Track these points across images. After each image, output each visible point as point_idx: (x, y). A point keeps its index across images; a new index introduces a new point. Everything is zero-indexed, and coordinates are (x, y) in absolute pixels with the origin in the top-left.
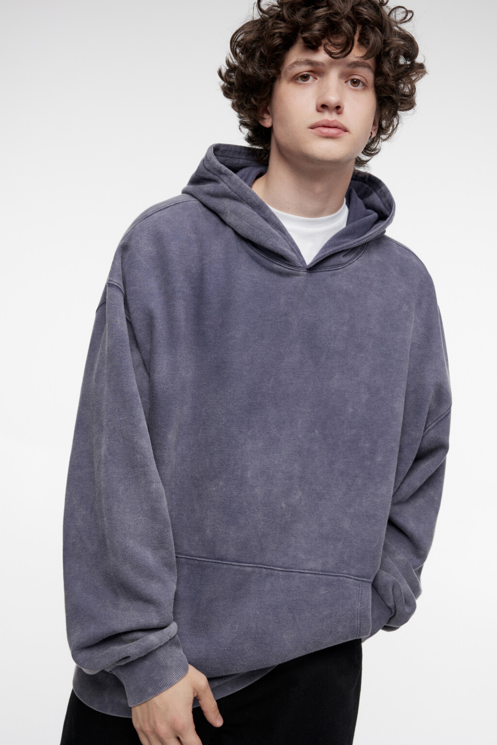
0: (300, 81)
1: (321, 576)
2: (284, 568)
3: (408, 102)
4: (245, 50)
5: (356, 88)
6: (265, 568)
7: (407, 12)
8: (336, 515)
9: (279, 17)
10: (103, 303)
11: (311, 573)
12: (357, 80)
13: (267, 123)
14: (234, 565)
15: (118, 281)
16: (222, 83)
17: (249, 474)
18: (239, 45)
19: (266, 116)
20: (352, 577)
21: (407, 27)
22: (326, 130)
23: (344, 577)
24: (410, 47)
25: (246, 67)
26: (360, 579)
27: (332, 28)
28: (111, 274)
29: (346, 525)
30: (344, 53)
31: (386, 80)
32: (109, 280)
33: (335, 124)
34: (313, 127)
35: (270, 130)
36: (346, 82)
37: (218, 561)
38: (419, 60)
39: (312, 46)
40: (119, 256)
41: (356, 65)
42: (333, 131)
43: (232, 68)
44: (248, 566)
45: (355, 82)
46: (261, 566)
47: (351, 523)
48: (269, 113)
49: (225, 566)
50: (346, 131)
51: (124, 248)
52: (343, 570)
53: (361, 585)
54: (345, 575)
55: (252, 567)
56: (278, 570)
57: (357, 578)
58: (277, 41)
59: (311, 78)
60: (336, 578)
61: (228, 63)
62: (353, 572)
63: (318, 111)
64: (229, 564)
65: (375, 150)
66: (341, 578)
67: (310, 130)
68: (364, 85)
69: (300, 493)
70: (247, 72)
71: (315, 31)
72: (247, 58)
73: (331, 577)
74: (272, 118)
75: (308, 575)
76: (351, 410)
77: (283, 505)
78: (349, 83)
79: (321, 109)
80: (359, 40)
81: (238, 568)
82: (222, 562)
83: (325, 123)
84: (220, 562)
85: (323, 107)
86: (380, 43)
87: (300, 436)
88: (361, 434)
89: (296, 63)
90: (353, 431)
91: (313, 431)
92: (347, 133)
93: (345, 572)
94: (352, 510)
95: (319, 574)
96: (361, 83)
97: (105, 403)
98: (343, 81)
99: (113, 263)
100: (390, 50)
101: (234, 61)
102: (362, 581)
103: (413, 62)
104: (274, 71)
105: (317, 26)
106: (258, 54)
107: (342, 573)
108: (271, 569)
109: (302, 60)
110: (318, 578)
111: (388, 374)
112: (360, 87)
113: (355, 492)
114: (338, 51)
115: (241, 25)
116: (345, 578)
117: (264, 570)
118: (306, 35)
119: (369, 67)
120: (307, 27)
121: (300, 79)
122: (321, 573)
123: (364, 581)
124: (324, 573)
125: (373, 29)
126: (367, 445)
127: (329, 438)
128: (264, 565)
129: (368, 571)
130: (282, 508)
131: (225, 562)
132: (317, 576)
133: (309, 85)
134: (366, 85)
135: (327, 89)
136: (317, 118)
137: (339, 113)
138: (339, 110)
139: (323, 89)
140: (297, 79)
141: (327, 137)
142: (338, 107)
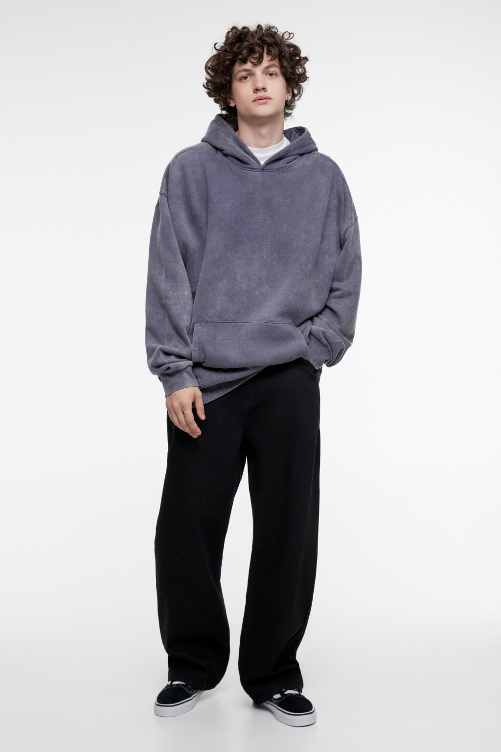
0: (243, 80)
3: (303, 77)
4: (213, 70)
5: (272, 77)
7: (290, 34)
9: (225, 51)
10: (158, 205)
12: (272, 73)
13: (232, 105)
15: (164, 192)
16: (207, 90)
17: (238, 277)
18: (209, 68)
19: (231, 101)
21: (292, 41)
22: (261, 101)
24: (296, 50)
25: (215, 79)
27: (251, 51)
28: (161, 189)
30: (260, 62)
31: (286, 69)
32: (160, 191)
33: (264, 97)
34: (254, 101)
35: (235, 107)
36: (266, 76)
38: (303, 55)
39: (244, 61)
40: (165, 179)
41: (268, 67)
42: (265, 101)
43: (208, 81)
45: (271, 75)
48: (232, 99)
50: (270, 99)
51: (167, 175)
58: (228, 63)
59: (249, 78)
61: (207, 79)
63: (254, 92)
65: (293, 106)
68: (275, 75)
69: (267, 287)
70: (215, 81)
71: (244, 54)
72: (215, 74)
74: (234, 101)
76: (295, 244)
77: (257, 293)
78: (268, 75)
79: (255, 91)
80: (267, 53)
83: (259, 98)
85: (257, 90)
86: (277, 52)
87: (265, 257)
89: (239, 71)
91: (273, 255)
92: (271, 100)
97: (161, 253)
98: (264, 76)
99: (162, 183)
100: (285, 54)
101: (209, 77)
103: (300, 57)
104: (229, 78)
105: (245, 52)
106: (219, 72)
109: (241, 70)
112: (274, 76)
114: (256, 61)
115: (208, 59)
118: (240, 57)
119: (276, 66)
120: (240, 53)
125: (272, 46)
130: (257, 294)
133: (248, 81)
134: (276, 75)
135: (257, 81)
136: (255, 96)
137: (265, 91)
138: (265, 90)
139: (255, 82)
140: (241, 79)
141: (262, 104)
142: (264, 89)
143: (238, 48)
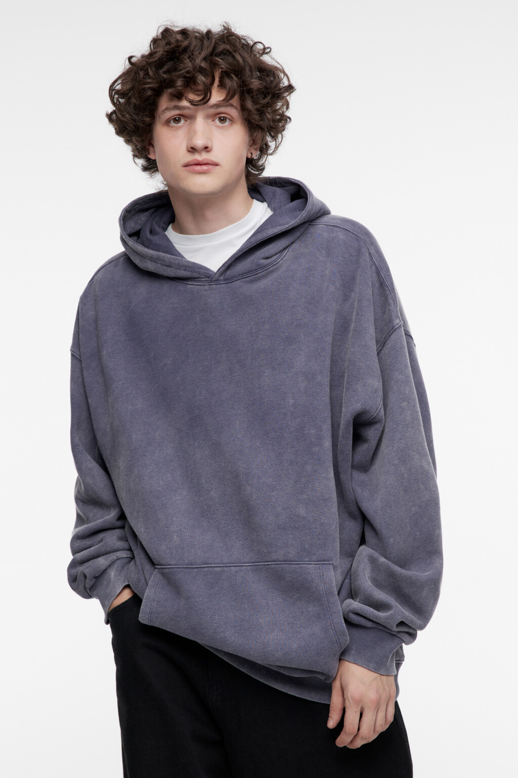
0: (173, 124)
1: (283, 566)
2: (251, 563)
5: (223, 125)
6: (234, 566)
11: (274, 564)
12: (223, 117)
13: (152, 156)
14: (203, 568)
20: (312, 563)
22: (198, 168)
23: (306, 564)
26: (320, 563)
27: (190, 81)
29: (302, 511)
30: (205, 100)
33: (206, 162)
34: (186, 165)
36: (213, 121)
37: (189, 566)
42: (205, 168)
44: (216, 567)
45: (223, 120)
46: (229, 565)
47: (307, 509)
49: (196, 570)
50: (217, 165)
52: (305, 558)
53: (321, 568)
54: (307, 563)
55: (220, 567)
56: (246, 566)
57: (317, 563)
58: (149, 93)
59: (182, 121)
60: (298, 566)
62: (314, 558)
63: (189, 151)
64: (199, 568)
66: (302, 566)
67: (184, 168)
68: (230, 120)
71: (178, 87)
75: (273, 566)
76: (292, 401)
78: (217, 121)
79: (191, 150)
80: (218, 86)
81: (207, 569)
82: (193, 567)
83: (196, 162)
84: (190, 566)
85: (193, 148)
88: (305, 421)
89: (166, 109)
90: (297, 420)
92: (218, 167)
93: (306, 559)
94: (305, 496)
96: (227, 120)
98: (210, 121)
102: (322, 564)
107: (304, 561)
108: (240, 566)
109: (171, 107)
110: (280, 568)
111: (321, 358)
112: (227, 123)
113: (306, 479)
114: (198, 99)
117: (233, 568)
119: (234, 106)
121: (172, 121)
123: (324, 564)
126: (313, 431)
127: (271, 433)
128: (233, 563)
129: (329, 555)
131: (195, 567)
133: (180, 127)
134: (232, 121)
135: (195, 132)
136: (190, 158)
137: (208, 152)
138: (208, 149)
139: (191, 134)
140: (169, 122)
141: (200, 173)
142: (206, 148)
143: (168, 72)
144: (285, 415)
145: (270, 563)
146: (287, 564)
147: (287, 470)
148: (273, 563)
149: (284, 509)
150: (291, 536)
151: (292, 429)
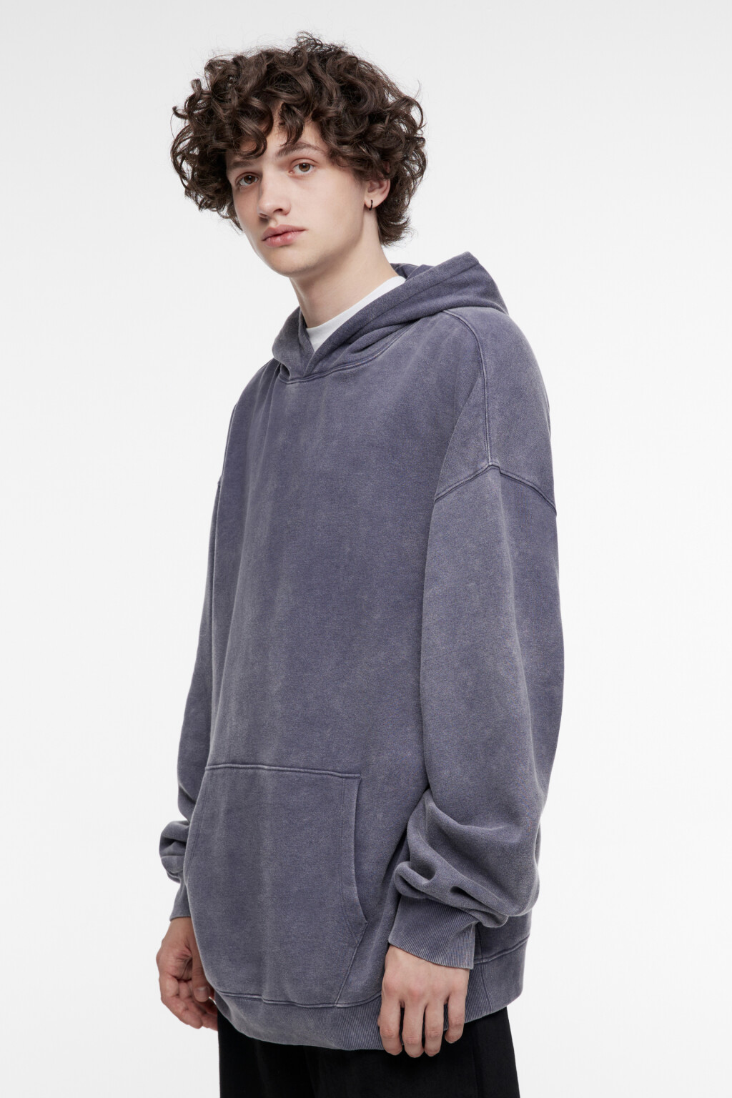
0: (244, 185)
1: (302, 774)
5: (308, 173)
8: (325, 691)
22: (278, 240)
23: (328, 774)
26: (345, 774)
33: (283, 229)
34: (265, 240)
42: (287, 236)
47: (344, 702)
60: (319, 776)
63: (261, 219)
66: (325, 776)
73: (314, 776)
75: (288, 773)
76: (348, 549)
83: (273, 233)
95: (300, 772)
96: (310, 165)
98: (286, 173)
107: (327, 770)
110: (297, 777)
112: (311, 170)
116: (329, 776)
122: (302, 770)
124: (306, 770)
127: (316, 589)
132: (297, 774)
133: (253, 188)
134: (316, 166)
136: (264, 227)
137: (286, 214)
138: (284, 212)
139: (260, 195)
140: (239, 184)
141: (281, 245)
142: (280, 210)
144: (338, 567)
145: (286, 769)
146: (307, 772)
147: (328, 645)
148: (289, 769)
149: (316, 698)
150: (318, 735)
151: (343, 588)
